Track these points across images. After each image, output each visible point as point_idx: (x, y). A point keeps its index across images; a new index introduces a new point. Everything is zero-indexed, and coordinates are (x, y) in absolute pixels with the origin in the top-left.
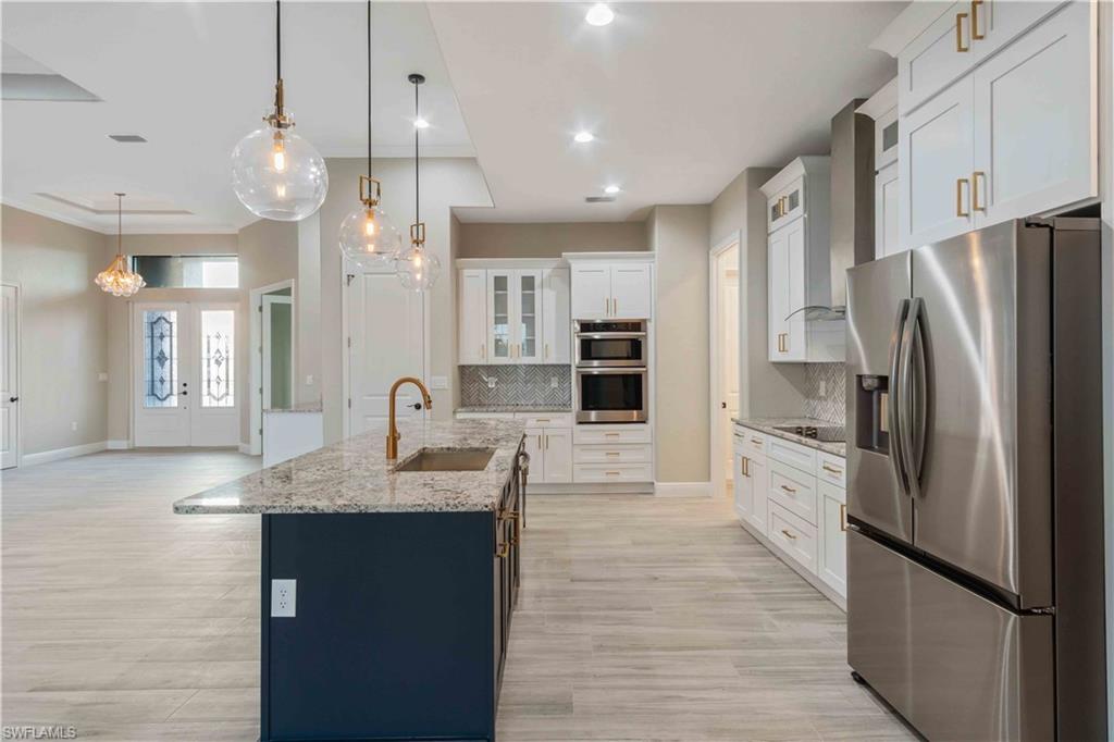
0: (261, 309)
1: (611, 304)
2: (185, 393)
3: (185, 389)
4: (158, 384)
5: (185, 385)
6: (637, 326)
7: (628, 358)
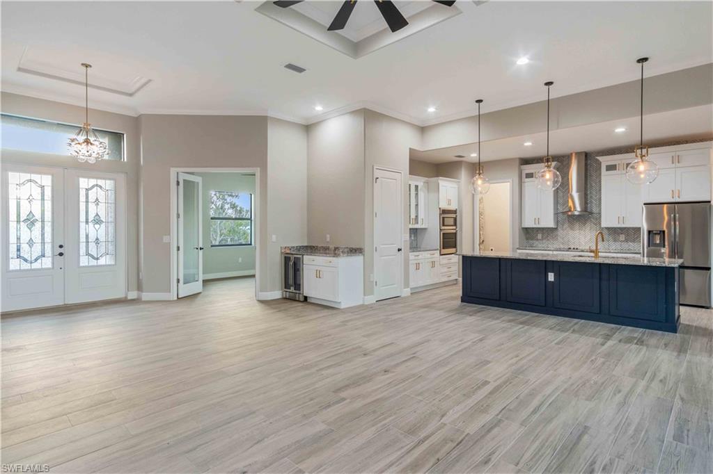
0: (178, 183)
1: (449, 202)
2: (61, 254)
3: (61, 250)
4: (25, 247)
5: (61, 246)
6: (455, 212)
7: (452, 226)
